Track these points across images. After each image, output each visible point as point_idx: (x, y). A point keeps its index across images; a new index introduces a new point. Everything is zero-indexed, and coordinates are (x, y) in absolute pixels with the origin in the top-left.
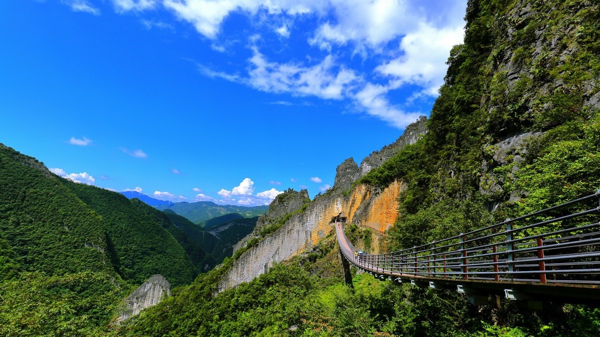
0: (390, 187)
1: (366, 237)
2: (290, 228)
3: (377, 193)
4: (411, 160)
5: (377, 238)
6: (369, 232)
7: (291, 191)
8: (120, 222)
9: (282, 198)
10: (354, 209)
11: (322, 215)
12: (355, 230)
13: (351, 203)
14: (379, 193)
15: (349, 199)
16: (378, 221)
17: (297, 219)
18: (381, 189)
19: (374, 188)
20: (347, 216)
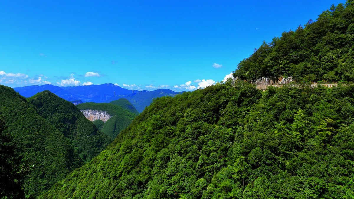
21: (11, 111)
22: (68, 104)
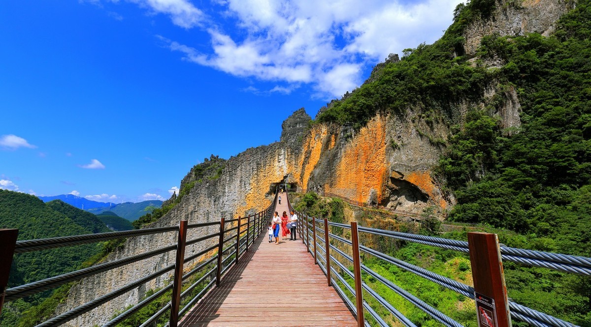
0: (368, 124)
1: (334, 214)
2: (191, 208)
3: (348, 137)
4: (401, 80)
5: (354, 215)
6: (338, 204)
7: (215, 159)
8: (31, 229)
9: (201, 170)
10: (310, 168)
11: (251, 181)
12: (313, 202)
13: (303, 157)
14: (351, 136)
15: (300, 150)
16: (352, 186)
17: (204, 191)
18: (355, 129)
19: (342, 129)
20: (298, 180)
21: (45, 222)
22: (89, 215)
